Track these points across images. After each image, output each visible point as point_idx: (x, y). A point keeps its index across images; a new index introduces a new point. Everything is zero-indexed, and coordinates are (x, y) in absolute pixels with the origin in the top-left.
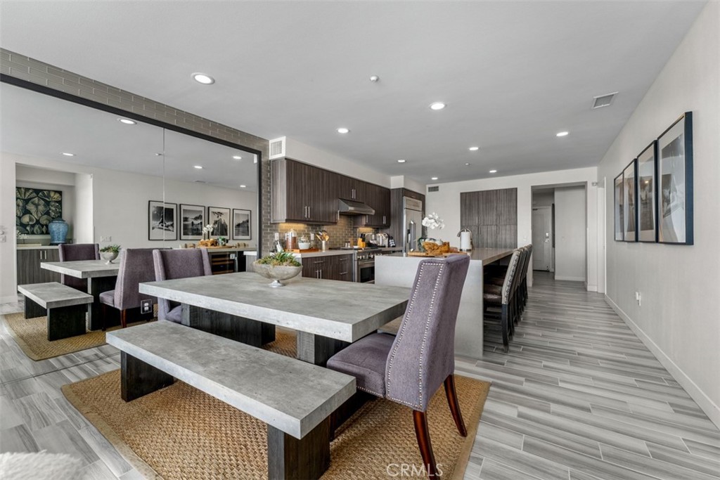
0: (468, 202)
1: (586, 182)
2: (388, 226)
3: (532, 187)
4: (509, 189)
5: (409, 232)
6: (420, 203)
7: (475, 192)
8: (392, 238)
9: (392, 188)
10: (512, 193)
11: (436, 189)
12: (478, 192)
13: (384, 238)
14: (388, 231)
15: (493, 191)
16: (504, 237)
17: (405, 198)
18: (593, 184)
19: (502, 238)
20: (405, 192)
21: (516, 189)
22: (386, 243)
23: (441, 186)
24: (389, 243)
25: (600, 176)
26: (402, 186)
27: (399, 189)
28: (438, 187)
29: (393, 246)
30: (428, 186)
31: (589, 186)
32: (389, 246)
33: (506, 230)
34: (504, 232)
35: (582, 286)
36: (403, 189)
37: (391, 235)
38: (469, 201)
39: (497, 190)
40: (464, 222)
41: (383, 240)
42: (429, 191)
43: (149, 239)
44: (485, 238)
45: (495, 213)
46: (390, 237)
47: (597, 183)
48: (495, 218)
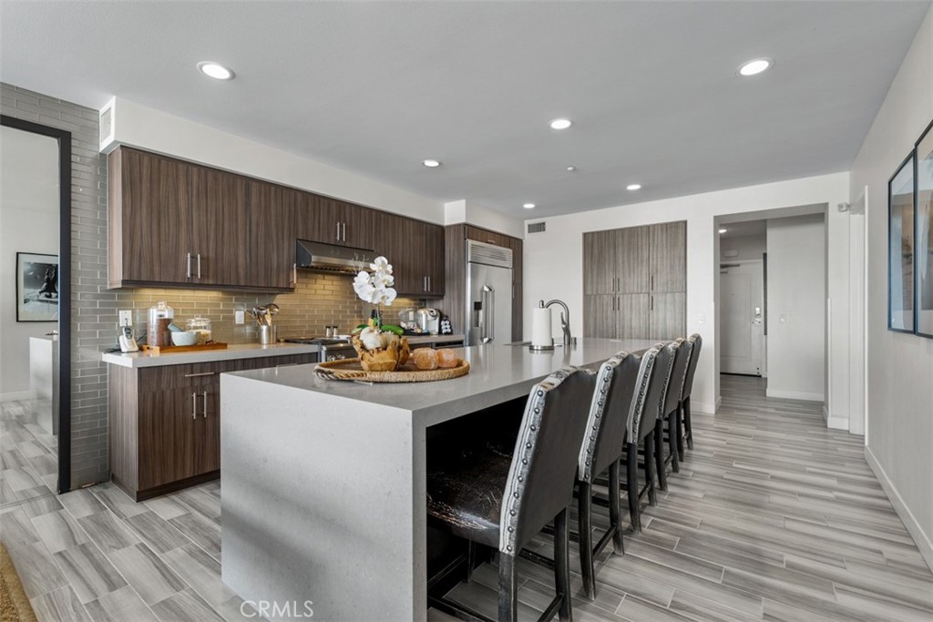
0: (596, 251)
1: (826, 205)
2: (440, 296)
3: (715, 217)
4: (671, 223)
5: (477, 306)
6: (508, 252)
7: (609, 231)
8: (447, 318)
9: (446, 223)
10: (677, 231)
11: (540, 227)
12: (615, 231)
13: (430, 318)
14: (441, 305)
15: (641, 227)
16: (661, 316)
17: (470, 242)
18: (840, 206)
19: (658, 319)
20: (469, 231)
21: (685, 222)
22: (434, 327)
23: (549, 221)
24: (440, 326)
25: (856, 189)
26: (462, 220)
27: (459, 225)
28: (544, 224)
29: (447, 334)
30: (527, 222)
31: (833, 215)
32: (440, 332)
33: (665, 303)
34: (661, 306)
35: (815, 412)
36: (465, 225)
37: (445, 313)
38: (599, 248)
39: (648, 227)
40: (589, 286)
41: (427, 322)
42: (529, 232)
43: (17, 321)
44: (627, 318)
45: (645, 271)
46: (442, 317)
47: (848, 206)
48: (645, 279)
